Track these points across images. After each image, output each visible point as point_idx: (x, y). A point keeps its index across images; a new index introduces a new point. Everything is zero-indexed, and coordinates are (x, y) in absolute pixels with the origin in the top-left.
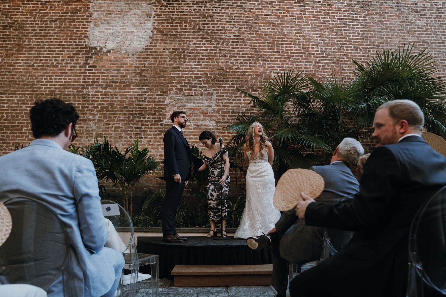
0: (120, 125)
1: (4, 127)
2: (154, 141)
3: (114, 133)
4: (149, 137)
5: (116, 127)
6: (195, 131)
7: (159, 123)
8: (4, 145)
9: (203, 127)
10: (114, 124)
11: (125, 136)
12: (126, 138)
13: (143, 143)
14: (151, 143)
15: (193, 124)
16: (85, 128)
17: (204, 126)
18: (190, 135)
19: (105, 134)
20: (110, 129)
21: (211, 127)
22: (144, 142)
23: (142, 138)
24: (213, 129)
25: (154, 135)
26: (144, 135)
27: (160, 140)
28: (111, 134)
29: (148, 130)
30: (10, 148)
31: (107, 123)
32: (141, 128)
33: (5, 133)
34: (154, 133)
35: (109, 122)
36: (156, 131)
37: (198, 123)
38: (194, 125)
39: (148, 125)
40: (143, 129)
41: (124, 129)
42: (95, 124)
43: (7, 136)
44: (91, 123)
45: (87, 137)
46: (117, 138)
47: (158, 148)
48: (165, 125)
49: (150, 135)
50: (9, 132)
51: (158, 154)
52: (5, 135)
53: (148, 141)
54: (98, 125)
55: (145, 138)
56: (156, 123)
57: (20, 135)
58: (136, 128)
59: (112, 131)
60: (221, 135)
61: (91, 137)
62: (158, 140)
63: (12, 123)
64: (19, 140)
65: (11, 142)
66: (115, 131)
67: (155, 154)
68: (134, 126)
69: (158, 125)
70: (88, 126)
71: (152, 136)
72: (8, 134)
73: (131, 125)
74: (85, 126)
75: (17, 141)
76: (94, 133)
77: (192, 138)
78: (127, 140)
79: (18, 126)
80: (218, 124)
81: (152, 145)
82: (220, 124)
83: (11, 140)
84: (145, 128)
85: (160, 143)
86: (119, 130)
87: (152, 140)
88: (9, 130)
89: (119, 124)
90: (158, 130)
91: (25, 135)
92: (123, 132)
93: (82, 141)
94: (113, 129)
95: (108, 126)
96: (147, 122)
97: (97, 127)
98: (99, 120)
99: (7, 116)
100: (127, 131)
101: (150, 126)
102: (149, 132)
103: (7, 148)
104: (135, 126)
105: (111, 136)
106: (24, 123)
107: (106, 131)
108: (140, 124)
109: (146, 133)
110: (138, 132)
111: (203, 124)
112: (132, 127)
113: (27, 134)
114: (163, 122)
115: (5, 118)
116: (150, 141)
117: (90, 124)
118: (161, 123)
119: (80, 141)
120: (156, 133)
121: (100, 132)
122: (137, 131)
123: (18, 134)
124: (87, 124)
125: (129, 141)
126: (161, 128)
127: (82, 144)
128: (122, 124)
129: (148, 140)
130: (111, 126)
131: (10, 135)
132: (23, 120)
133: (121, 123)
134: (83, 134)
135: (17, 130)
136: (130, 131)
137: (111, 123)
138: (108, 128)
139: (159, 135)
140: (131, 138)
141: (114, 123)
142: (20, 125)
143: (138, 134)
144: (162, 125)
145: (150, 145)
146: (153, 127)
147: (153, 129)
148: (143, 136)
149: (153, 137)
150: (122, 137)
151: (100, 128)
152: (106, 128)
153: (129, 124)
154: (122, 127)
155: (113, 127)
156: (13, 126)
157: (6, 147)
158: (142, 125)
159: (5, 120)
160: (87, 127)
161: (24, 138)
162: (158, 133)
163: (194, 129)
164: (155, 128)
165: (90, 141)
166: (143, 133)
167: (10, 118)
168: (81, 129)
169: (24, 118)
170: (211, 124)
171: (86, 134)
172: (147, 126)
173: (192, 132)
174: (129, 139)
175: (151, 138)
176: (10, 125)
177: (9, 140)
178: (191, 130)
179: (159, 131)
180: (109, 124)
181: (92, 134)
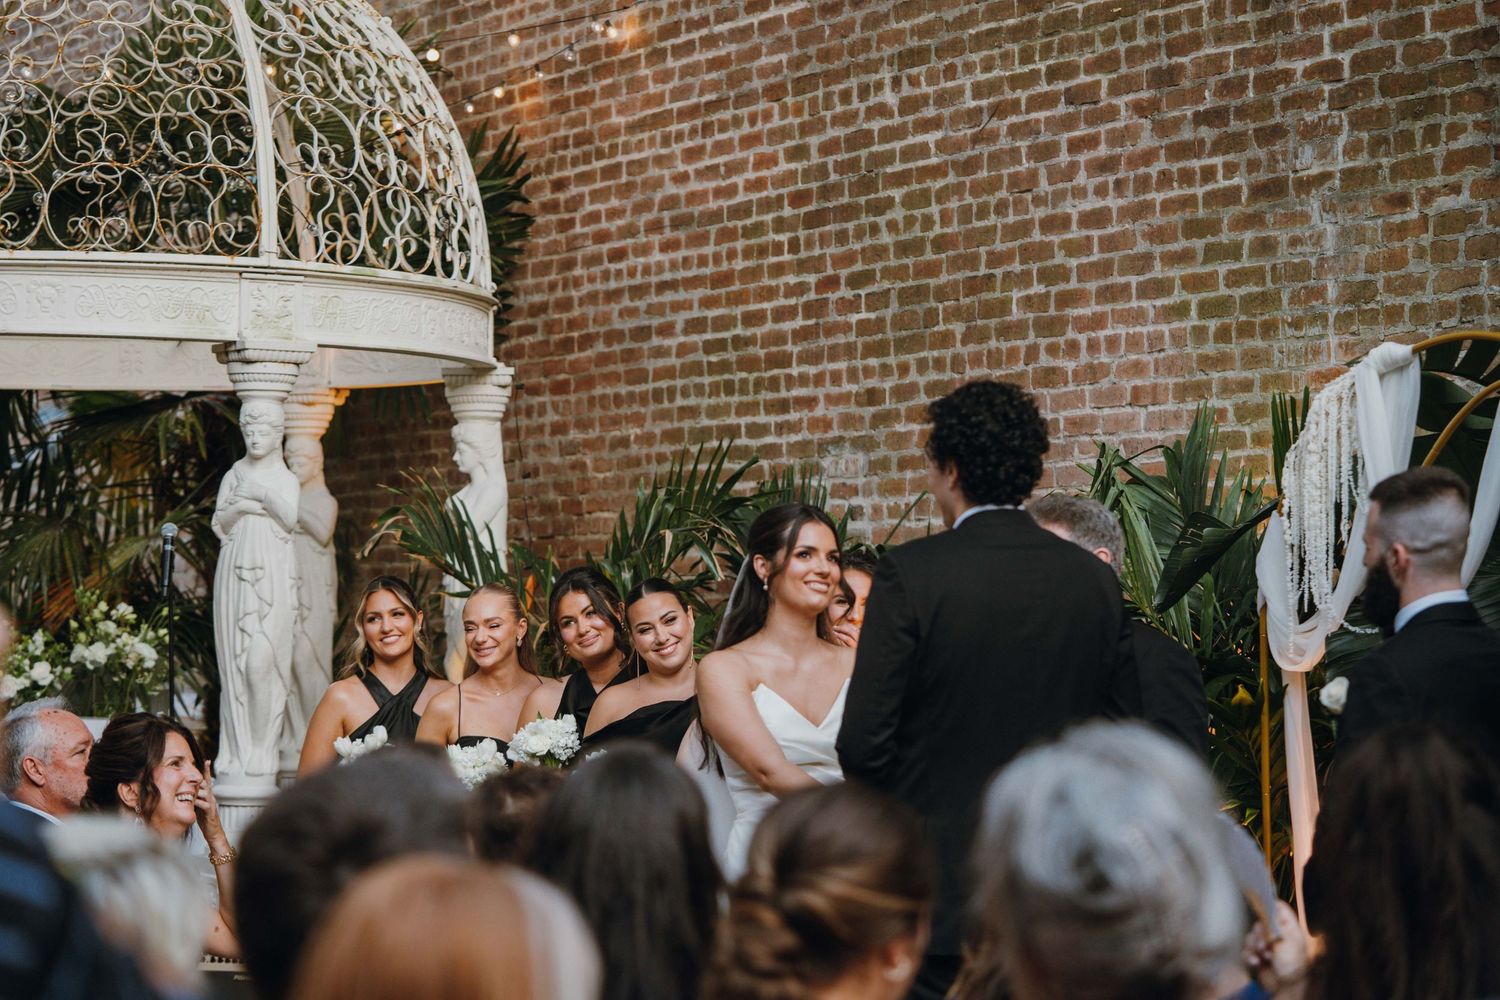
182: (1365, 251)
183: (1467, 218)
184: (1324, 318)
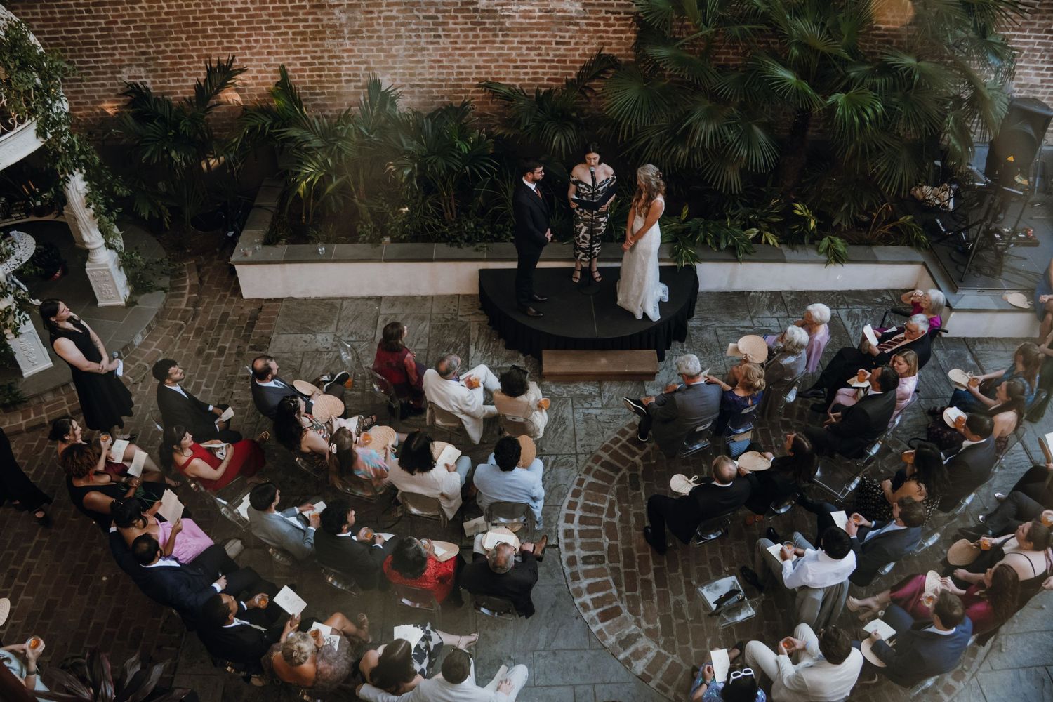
0: (394, 13)
1: (172, 27)
2: (463, 42)
3: (384, 29)
4: (453, 34)
5: (387, 18)
6: (541, 21)
7: (471, 8)
8: (185, 61)
9: (558, 14)
10: (381, 12)
11: (407, 34)
12: (410, 37)
13: (442, 46)
14: (458, 46)
15: (537, 9)
16: (325, 22)
17: (559, 11)
18: (532, 29)
19: (368, 31)
20: (375, 22)
21: (573, 14)
22: (444, 43)
23: (439, 36)
24: (577, 18)
25: (462, 30)
26: (444, 30)
27: (474, 40)
28: (380, 31)
29: (451, 21)
30: (196, 65)
31: (367, 9)
32: (437, 18)
33: (178, 39)
34: (461, 26)
35: (370, 9)
36: (466, 23)
37: (548, 5)
38: (540, 11)
39: (450, 11)
40: (441, 20)
41: (402, 20)
42: (345, 12)
43: (184, 45)
44: (337, 11)
45: (334, 38)
46: (391, 37)
47: (472, 55)
48: (483, 11)
49: (455, 30)
50: (184, 36)
51: (473, 65)
52: (180, 43)
53: (451, 43)
54: (351, 15)
55: (446, 36)
56: (465, 7)
57: (206, 41)
58: (425, 17)
59: (379, 24)
60: (592, 29)
61: (340, 37)
62: (470, 39)
63: (182, 19)
64: (206, 49)
65: (194, 54)
66: (385, 24)
67: (468, 65)
68: (421, 15)
69: (468, 10)
70: (331, 17)
71: (459, 33)
72: (184, 41)
73: (416, 13)
74: (325, 18)
75: (205, 52)
76: (346, 31)
77: (536, 36)
78: (411, 41)
79: (196, 24)
80: (587, 9)
81: (460, 49)
82: (591, 8)
83: (193, 50)
84: (443, 17)
85: (474, 46)
86: (394, 22)
87: (459, 40)
88: (182, 32)
89: (391, 11)
90: (469, 21)
91: (215, 41)
92: (402, 26)
93: (326, 46)
94: (381, 21)
95: (369, 16)
96: (446, 6)
97: (349, 18)
98: (351, 4)
99: (169, 7)
100: (409, 23)
101: (452, 14)
102: (451, 26)
103: (191, 66)
104: (424, 14)
105: (379, 34)
106: (204, 18)
107: (368, 25)
108: (433, 10)
109: (446, 27)
110: (431, 26)
111: (558, 8)
112: (418, 17)
113: (219, 39)
114: (478, 6)
115: (166, 10)
116: (456, 42)
117: (334, 14)
118: (474, 6)
119: (323, 46)
120: (466, 27)
121: (356, 28)
122: (429, 24)
123: (201, 40)
124: (328, 14)
125: (416, 43)
126: (476, 17)
127: (326, 51)
128: (398, 11)
129: (452, 40)
130: (375, 15)
131: (188, 42)
132: (201, 12)
133: (395, 8)
134: (324, 32)
135: (198, 31)
136: (415, 24)
137: (375, 9)
138: (372, 19)
139: (472, 30)
140: (419, 37)
141: (381, 9)
142: (200, 22)
143: (431, 30)
144: (476, 10)
145: (456, 49)
146: (459, 15)
147: (460, 20)
148: (441, 33)
149: (462, 34)
150: (401, 36)
151: (356, 19)
152: (367, 19)
153: (412, 11)
154: (398, 18)
155: (380, 18)
156: (187, 25)
157: (188, 63)
158: (438, 11)
159: (167, 13)
160: (329, 19)
161: (216, 46)
162: (470, 26)
163: (540, 17)
164: (463, 17)
165: (342, 45)
166: (440, 28)
167: (175, 9)
168: (320, 24)
169: (202, 8)
170: (573, 9)
171: (330, 33)
172: (447, 14)
173: (536, 24)
174: (415, 39)
175: (458, 37)
176: (180, 22)
177: (189, 50)
178: (533, 21)
179: (472, 23)
180: (372, 12)
181: (342, 31)
182: (357, 23)
183: (393, 18)
184: (344, 38)
